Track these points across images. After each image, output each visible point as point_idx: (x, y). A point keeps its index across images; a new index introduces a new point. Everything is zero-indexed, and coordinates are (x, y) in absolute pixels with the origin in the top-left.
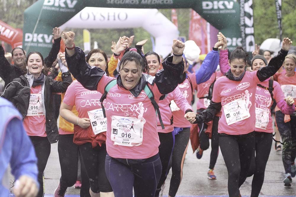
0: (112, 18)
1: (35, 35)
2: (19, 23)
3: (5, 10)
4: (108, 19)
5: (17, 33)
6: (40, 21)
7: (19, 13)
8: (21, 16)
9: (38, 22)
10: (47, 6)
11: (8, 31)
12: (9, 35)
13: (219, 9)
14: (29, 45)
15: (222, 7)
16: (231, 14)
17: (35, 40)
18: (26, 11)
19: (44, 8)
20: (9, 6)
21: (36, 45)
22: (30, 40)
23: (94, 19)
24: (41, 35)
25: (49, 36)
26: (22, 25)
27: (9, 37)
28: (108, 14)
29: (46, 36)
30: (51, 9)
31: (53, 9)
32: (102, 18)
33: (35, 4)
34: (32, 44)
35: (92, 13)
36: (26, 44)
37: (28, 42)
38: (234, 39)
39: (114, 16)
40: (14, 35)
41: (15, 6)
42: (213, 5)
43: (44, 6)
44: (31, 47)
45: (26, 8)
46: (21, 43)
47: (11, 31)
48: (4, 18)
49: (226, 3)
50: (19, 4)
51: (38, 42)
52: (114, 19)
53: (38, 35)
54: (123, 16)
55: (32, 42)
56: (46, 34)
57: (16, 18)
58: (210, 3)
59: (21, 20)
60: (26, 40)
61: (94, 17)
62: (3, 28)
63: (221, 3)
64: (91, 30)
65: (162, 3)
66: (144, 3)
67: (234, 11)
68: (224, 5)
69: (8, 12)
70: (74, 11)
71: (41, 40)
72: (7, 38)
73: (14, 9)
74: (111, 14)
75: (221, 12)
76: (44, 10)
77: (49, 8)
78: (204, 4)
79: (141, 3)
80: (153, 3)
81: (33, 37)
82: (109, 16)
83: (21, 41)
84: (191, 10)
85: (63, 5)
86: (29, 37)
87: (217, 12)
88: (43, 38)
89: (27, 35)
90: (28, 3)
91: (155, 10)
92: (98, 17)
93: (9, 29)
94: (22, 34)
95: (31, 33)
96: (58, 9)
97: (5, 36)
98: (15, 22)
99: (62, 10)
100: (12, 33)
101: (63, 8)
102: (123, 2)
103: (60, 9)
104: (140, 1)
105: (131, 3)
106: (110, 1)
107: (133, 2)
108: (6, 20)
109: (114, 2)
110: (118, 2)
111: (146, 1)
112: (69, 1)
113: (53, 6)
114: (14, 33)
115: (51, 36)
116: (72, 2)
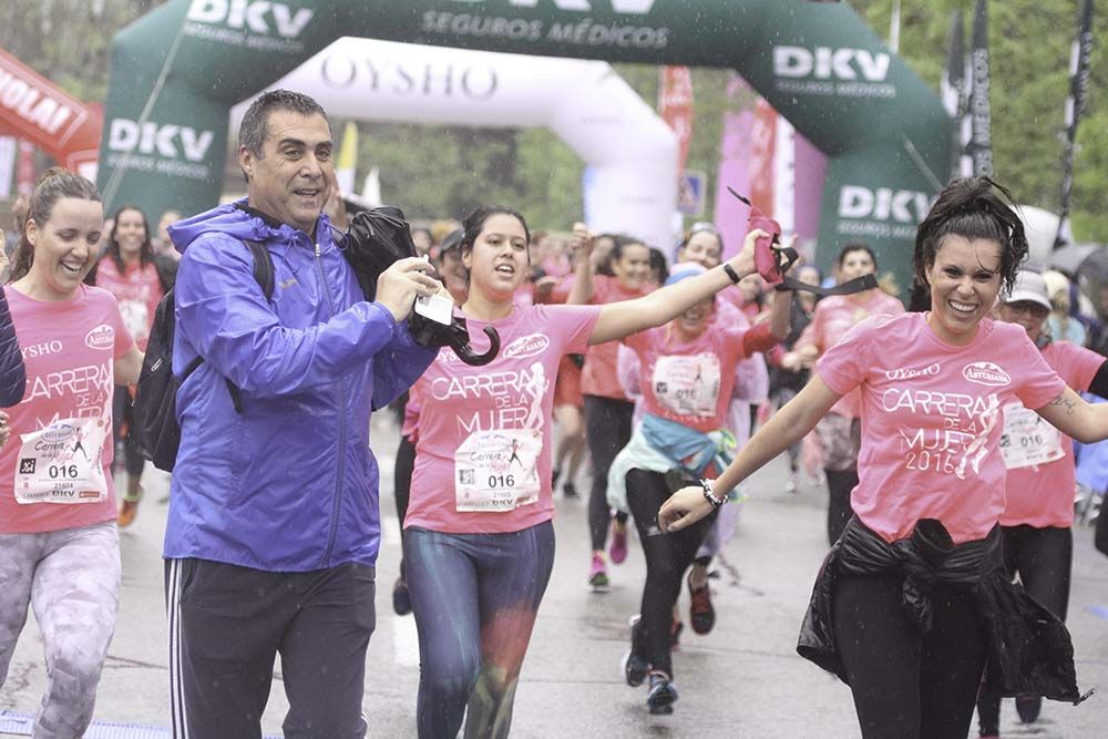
0: (438, 86)
1: (150, 128)
2: (96, 80)
3: (46, 26)
4: (426, 89)
5: (83, 115)
6: (169, 78)
7: (96, 42)
8: (101, 53)
9: (161, 81)
11: (48, 106)
12: (51, 120)
13: (834, 78)
14: (124, 162)
15: (845, 72)
16: (878, 101)
17: (147, 146)
18: (121, 36)
19: (190, 30)
20: (60, 15)
21: (148, 164)
22: (129, 144)
23: (375, 85)
24: (169, 131)
25: (198, 136)
26: (104, 91)
27: (52, 128)
28: (428, 68)
29: (188, 135)
30: (213, 34)
31: (222, 35)
32: (404, 85)
33: (157, 14)
34: (135, 162)
35: (369, 63)
36: (112, 160)
37: (120, 152)
38: (884, 195)
39: (449, 79)
40: (68, 122)
41: (84, 14)
42: (814, 63)
43: (188, 24)
44: (131, 173)
45: (125, 24)
46: (95, 153)
47: (60, 105)
48: (41, 55)
49: (863, 58)
50: (98, 8)
51: (156, 154)
52: (448, 90)
53: (159, 128)
54: (480, 82)
55: (136, 152)
56: (187, 125)
57: (86, 60)
58: (802, 55)
59: (102, 68)
60: (115, 143)
61: (375, 76)
62: (34, 95)
63: (844, 55)
64: (363, 126)
65: (627, 41)
66: (560, 36)
67: (889, 91)
68: (853, 63)
69: (54, 35)
70: (299, 47)
71: (167, 149)
72: (45, 131)
73: (79, 27)
74: (439, 72)
75: (843, 89)
76: (187, 39)
77: (206, 33)
78: (782, 55)
79: (549, 35)
80: (592, 39)
81: (140, 137)
82: (428, 78)
83: (93, 148)
84: (732, 74)
85: (258, 24)
86: (124, 135)
87: (827, 89)
88: (177, 142)
89: (118, 125)
90: (134, 10)
91: (600, 67)
92: (389, 78)
93: (55, 98)
94: (100, 123)
95: (135, 118)
96: (238, 39)
97: (35, 125)
98: (78, 75)
99: (252, 42)
100: (64, 114)
101: (258, 35)
102: (480, 26)
103: (246, 37)
104: (545, 30)
105: (511, 33)
106: (436, 20)
107: (517, 29)
108: (46, 64)
109: (449, 24)
110: (466, 27)
111: (568, 29)
112: (281, 12)
113: (223, 24)
114: (73, 116)
115: (207, 138)
116: (293, 13)
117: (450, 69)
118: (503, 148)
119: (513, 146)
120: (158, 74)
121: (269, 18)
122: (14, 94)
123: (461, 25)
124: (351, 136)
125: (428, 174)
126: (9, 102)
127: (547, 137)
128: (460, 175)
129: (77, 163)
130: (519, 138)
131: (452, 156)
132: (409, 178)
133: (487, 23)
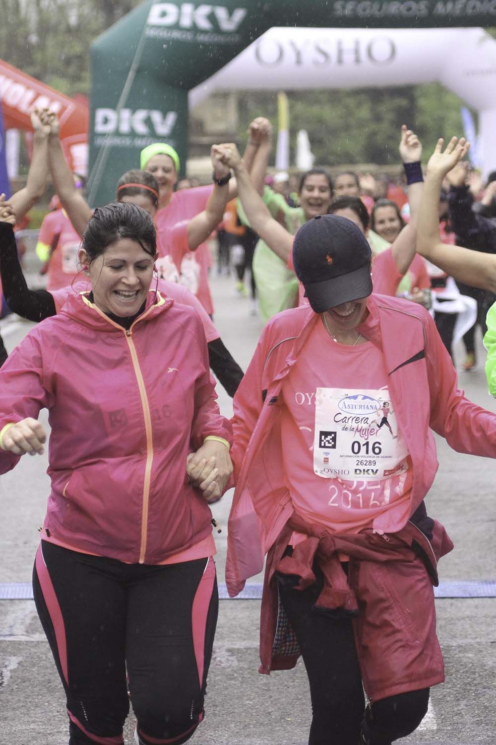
0: (349, 58)
1: (126, 114)
2: (76, 78)
3: (34, 39)
4: (340, 61)
5: (71, 107)
6: (139, 71)
7: (77, 49)
8: (80, 57)
9: (131, 75)
10: (158, 27)
11: (43, 101)
14: (108, 142)
17: (125, 128)
18: (100, 41)
19: (151, 33)
20: (45, 28)
21: (127, 142)
22: (110, 127)
23: (299, 61)
24: (141, 114)
25: (164, 116)
26: (86, 85)
28: (340, 43)
29: (156, 116)
30: (169, 35)
31: (176, 35)
32: (321, 59)
33: (122, 24)
34: (117, 141)
35: (293, 44)
36: (99, 141)
37: (103, 135)
39: (357, 51)
41: (62, 27)
43: (148, 28)
44: (114, 150)
45: (96, 33)
46: (84, 136)
47: (52, 101)
50: (73, 20)
51: (133, 134)
52: (358, 60)
53: (134, 112)
54: (382, 51)
55: (117, 133)
56: (155, 109)
57: (68, 62)
59: (82, 68)
60: (100, 128)
61: (298, 54)
62: (30, 95)
64: (292, 94)
66: (443, 11)
69: (41, 46)
70: (237, 39)
73: (60, 37)
76: (149, 39)
77: (164, 34)
79: (435, 11)
80: (469, 11)
81: (119, 121)
82: (340, 52)
83: (82, 132)
85: (204, 24)
86: (106, 121)
88: (148, 122)
89: (101, 114)
90: (101, 18)
91: (477, 33)
92: (310, 55)
93: (47, 95)
94: (85, 112)
95: (113, 106)
96: (189, 36)
98: (63, 75)
99: (201, 38)
100: (56, 107)
101: (204, 32)
102: (380, 9)
103: (195, 35)
104: (431, 8)
105: (404, 12)
106: (344, 8)
107: (409, 9)
108: (37, 69)
109: (354, 10)
110: (368, 12)
111: (450, 6)
112: (221, 13)
113: (177, 26)
114: (63, 109)
115: (171, 117)
116: (231, 13)
117: (357, 43)
118: (403, 102)
119: (412, 100)
120: (129, 69)
121: (212, 18)
122: (15, 95)
123: (364, 10)
124: (283, 103)
125: (347, 128)
126: (11, 101)
127: (440, 89)
128: (373, 127)
129: (69, 146)
130: (417, 93)
131: (364, 112)
132: (333, 132)
133: (384, 6)
